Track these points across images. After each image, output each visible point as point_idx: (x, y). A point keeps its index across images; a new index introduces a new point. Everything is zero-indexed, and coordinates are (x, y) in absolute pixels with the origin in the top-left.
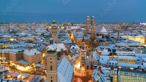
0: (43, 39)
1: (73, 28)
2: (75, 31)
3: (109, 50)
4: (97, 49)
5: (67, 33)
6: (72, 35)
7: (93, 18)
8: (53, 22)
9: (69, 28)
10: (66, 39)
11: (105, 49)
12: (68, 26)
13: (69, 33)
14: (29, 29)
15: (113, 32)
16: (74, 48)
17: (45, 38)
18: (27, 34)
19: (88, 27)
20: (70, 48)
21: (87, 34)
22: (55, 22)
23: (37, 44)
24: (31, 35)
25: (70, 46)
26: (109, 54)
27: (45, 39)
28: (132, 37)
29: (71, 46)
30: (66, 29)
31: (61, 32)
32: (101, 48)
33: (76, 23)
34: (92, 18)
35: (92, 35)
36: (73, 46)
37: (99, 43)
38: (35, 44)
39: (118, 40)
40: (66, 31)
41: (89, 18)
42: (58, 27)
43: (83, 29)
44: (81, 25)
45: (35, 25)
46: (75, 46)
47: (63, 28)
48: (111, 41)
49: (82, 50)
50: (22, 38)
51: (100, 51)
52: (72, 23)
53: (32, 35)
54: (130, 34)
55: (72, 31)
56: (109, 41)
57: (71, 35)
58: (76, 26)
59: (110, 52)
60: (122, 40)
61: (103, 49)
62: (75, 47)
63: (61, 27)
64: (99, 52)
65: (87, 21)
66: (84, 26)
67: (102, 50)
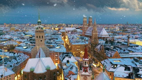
0: (28, 44)
1: (67, 29)
2: (70, 33)
3: (127, 68)
4: (105, 64)
5: (61, 36)
6: (67, 37)
7: (91, 18)
8: (38, 22)
9: (63, 29)
10: (58, 46)
11: (118, 66)
12: (63, 27)
13: (63, 36)
14: (19, 30)
15: (112, 34)
16: (68, 61)
17: (31, 42)
18: (12, 37)
19: (84, 28)
20: (63, 62)
21: (85, 37)
22: (40, 22)
23: (16, 54)
24: (17, 38)
25: (63, 59)
26: (128, 75)
27: (31, 44)
28: (139, 41)
29: (65, 57)
30: (60, 30)
31: (54, 35)
32: (111, 63)
33: (71, 24)
34: (89, 18)
35: (93, 40)
36: (67, 59)
37: (105, 52)
38: (13, 54)
39: (128, 47)
40: (59, 33)
41: (86, 18)
42: (52, 28)
43: (79, 30)
44: (77, 26)
45: (29, 26)
46: (70, 57)
47: (57, 29)
48: (121, 49)
49: (84, 73)
50: (3, 42)
51: (112, 70)
52: (66, 24)
53: (19, 38)
54: (134, 37)
55: (67, 32)
56: (116, 48)
57: (65, 38)
58: (70, 27)
59: (129, 72)
60: (134, 47)
61: (115, 66)
62: (70, 60)
63: (56, 28)
64: (109, 70)
65: (84, 22)
66: (79, 27)
67: (114, 68)
